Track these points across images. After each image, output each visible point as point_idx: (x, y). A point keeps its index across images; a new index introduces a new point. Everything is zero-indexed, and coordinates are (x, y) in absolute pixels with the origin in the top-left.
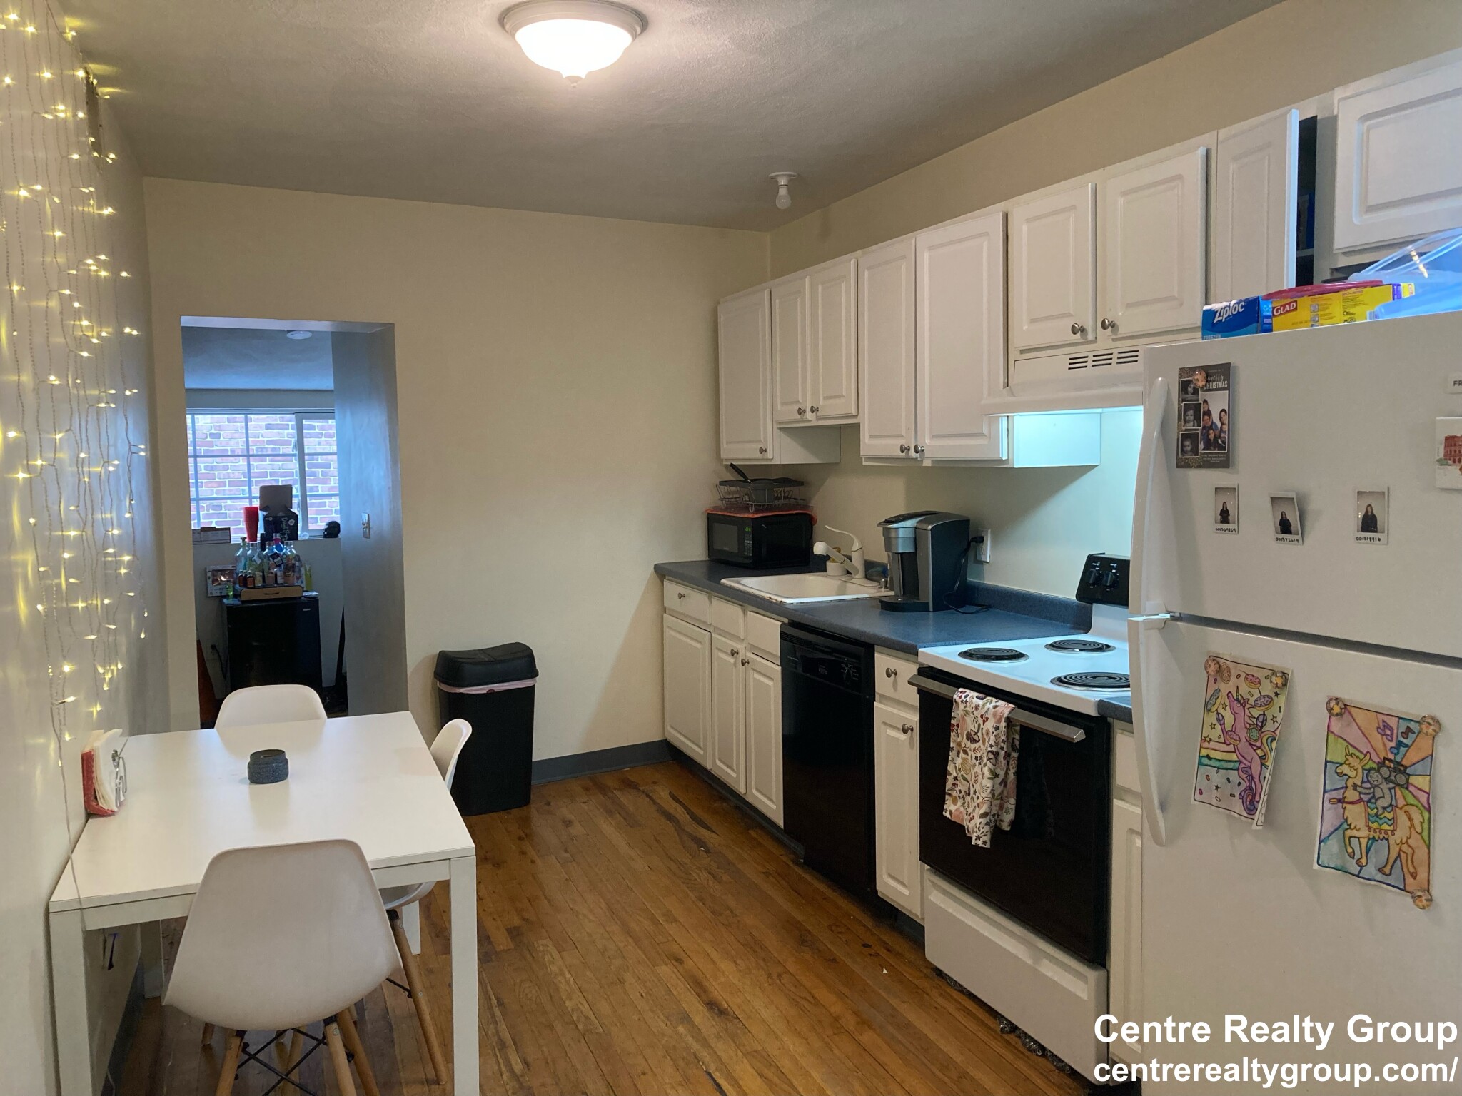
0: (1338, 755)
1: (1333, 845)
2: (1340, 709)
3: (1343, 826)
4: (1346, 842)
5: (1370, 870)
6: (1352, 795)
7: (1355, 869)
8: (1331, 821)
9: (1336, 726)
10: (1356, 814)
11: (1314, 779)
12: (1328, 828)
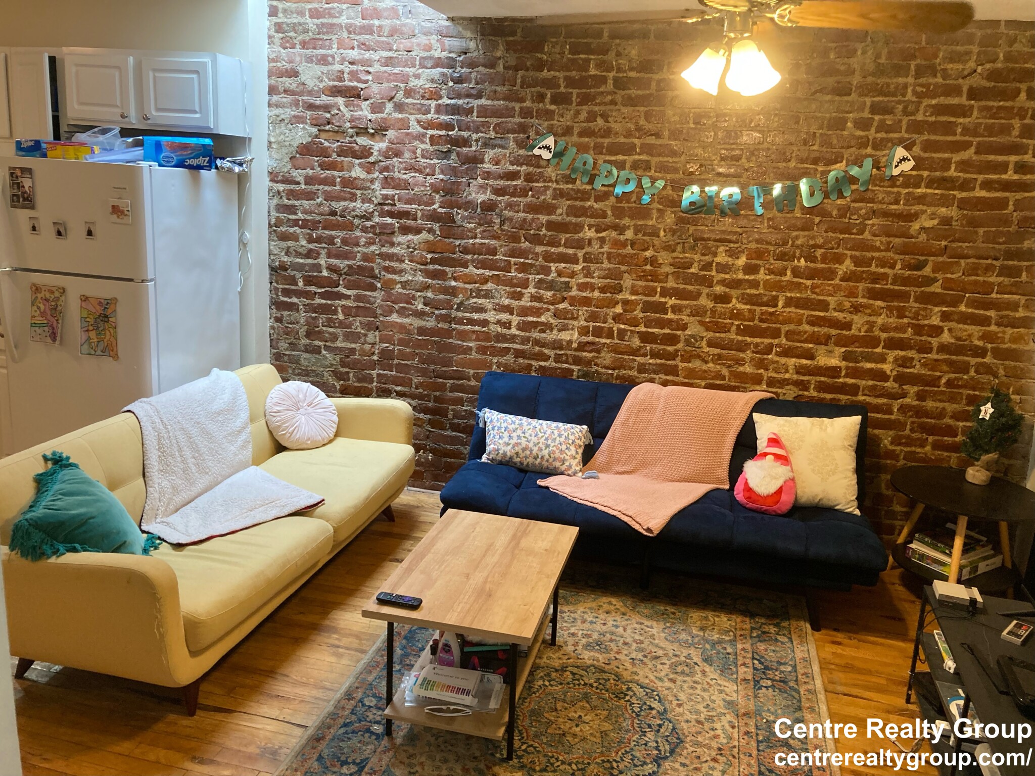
0: (85, 315)
1: (86, 346)
2: (85, 299)
3: (89, 338)
4: (90, 344)
5: (99, 352)
6: (91, 328)
7: (93, 352)
8: (84, 337)
9: (84, 304)
10: (93, 334)
11: (78, 325)
12: (83, 341)
